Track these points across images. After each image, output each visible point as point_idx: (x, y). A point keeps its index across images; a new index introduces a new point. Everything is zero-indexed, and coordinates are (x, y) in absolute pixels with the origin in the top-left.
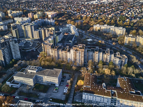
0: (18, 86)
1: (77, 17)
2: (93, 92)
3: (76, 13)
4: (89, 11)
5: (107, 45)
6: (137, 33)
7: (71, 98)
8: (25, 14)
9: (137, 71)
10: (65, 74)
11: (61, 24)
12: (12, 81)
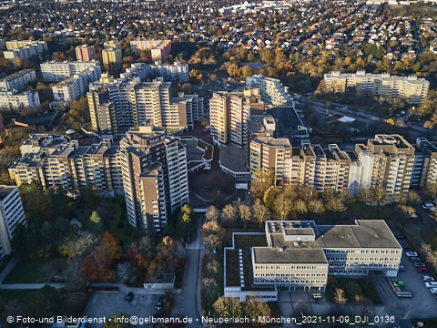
4: (253, 33)
11: (212, 77)
12: (242, 281)
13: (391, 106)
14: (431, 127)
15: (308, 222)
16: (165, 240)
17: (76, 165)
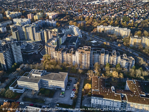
0: (23, 91)
1: (79, 18)
2: (102, 96)
3: (78, 14)
4: (91, 11)
5: (112, 47)
6: (142, 34)
7: (78, 102)
8: (24, 15)
9: (145, 73)
10: (70, 78)
11: (63, 25)
12: (16, 86)
14: (120, 46)
15: (44, 71)
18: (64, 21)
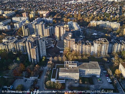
3: (65, 12)
8: (19, 14)
12: (56, 77)
13: (108, 30)
14: (118, 37)
15: (76, 62)
16: (36, 66)
17: (16, 45)
18: (58, 18)
